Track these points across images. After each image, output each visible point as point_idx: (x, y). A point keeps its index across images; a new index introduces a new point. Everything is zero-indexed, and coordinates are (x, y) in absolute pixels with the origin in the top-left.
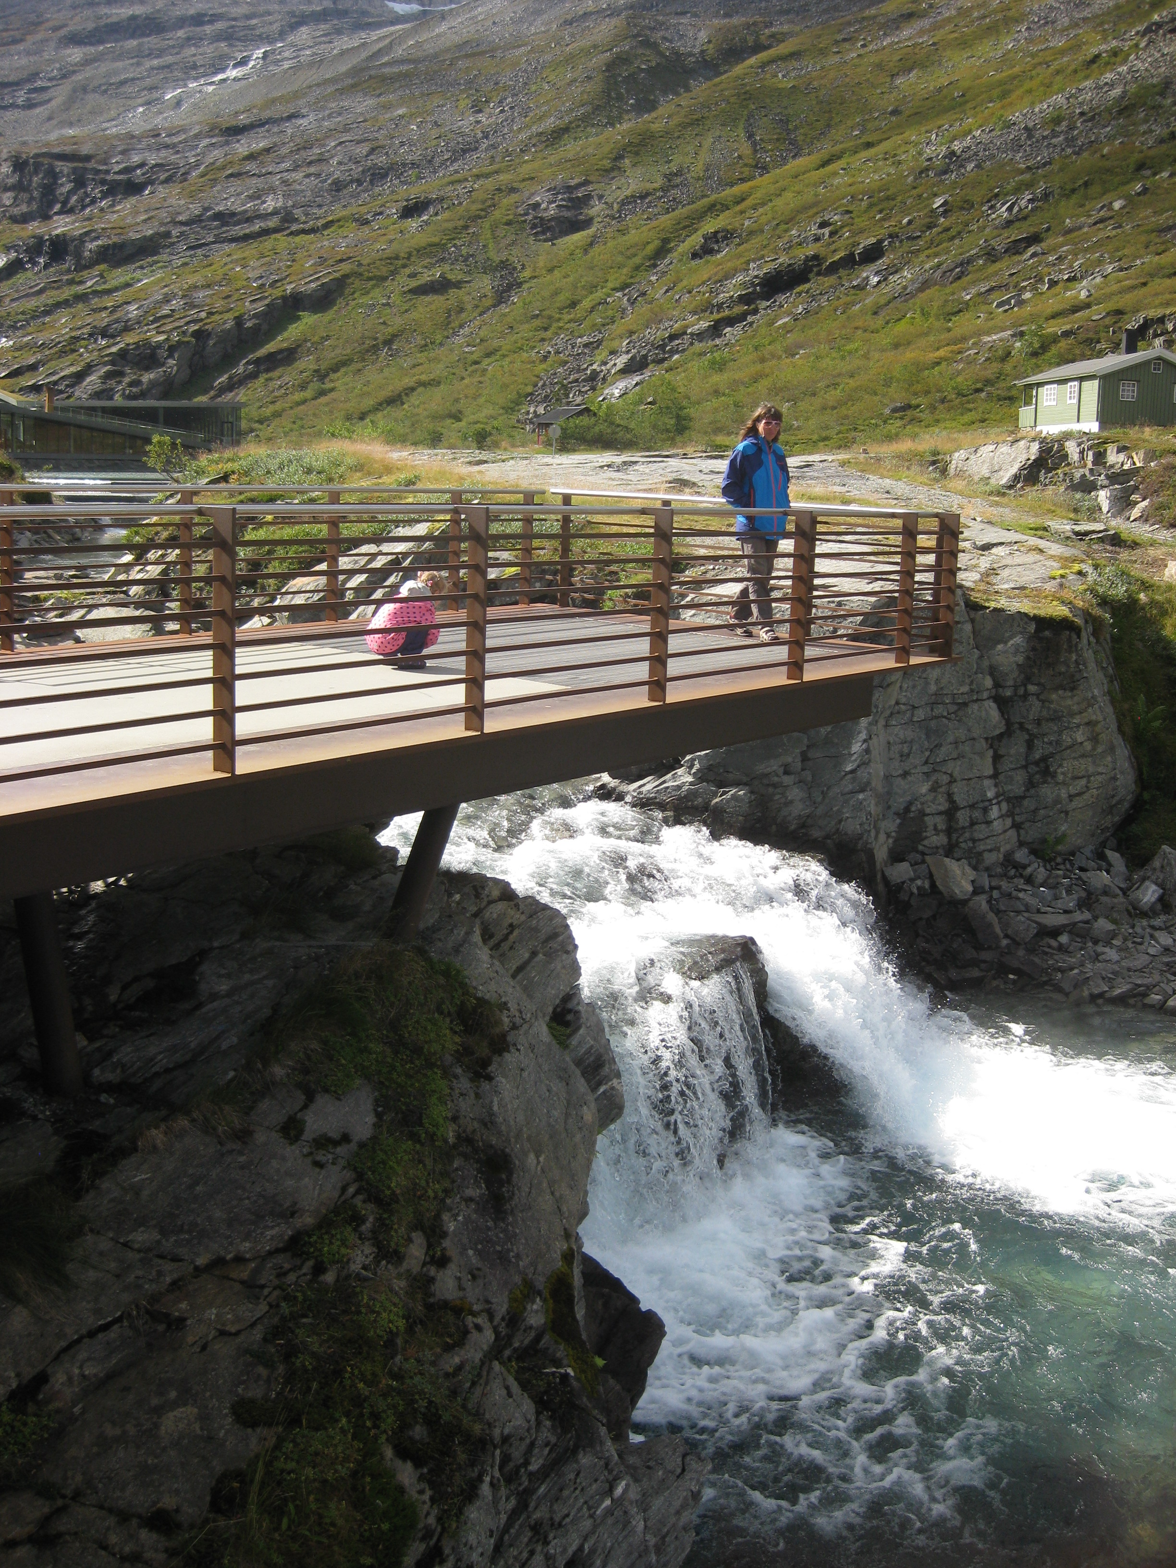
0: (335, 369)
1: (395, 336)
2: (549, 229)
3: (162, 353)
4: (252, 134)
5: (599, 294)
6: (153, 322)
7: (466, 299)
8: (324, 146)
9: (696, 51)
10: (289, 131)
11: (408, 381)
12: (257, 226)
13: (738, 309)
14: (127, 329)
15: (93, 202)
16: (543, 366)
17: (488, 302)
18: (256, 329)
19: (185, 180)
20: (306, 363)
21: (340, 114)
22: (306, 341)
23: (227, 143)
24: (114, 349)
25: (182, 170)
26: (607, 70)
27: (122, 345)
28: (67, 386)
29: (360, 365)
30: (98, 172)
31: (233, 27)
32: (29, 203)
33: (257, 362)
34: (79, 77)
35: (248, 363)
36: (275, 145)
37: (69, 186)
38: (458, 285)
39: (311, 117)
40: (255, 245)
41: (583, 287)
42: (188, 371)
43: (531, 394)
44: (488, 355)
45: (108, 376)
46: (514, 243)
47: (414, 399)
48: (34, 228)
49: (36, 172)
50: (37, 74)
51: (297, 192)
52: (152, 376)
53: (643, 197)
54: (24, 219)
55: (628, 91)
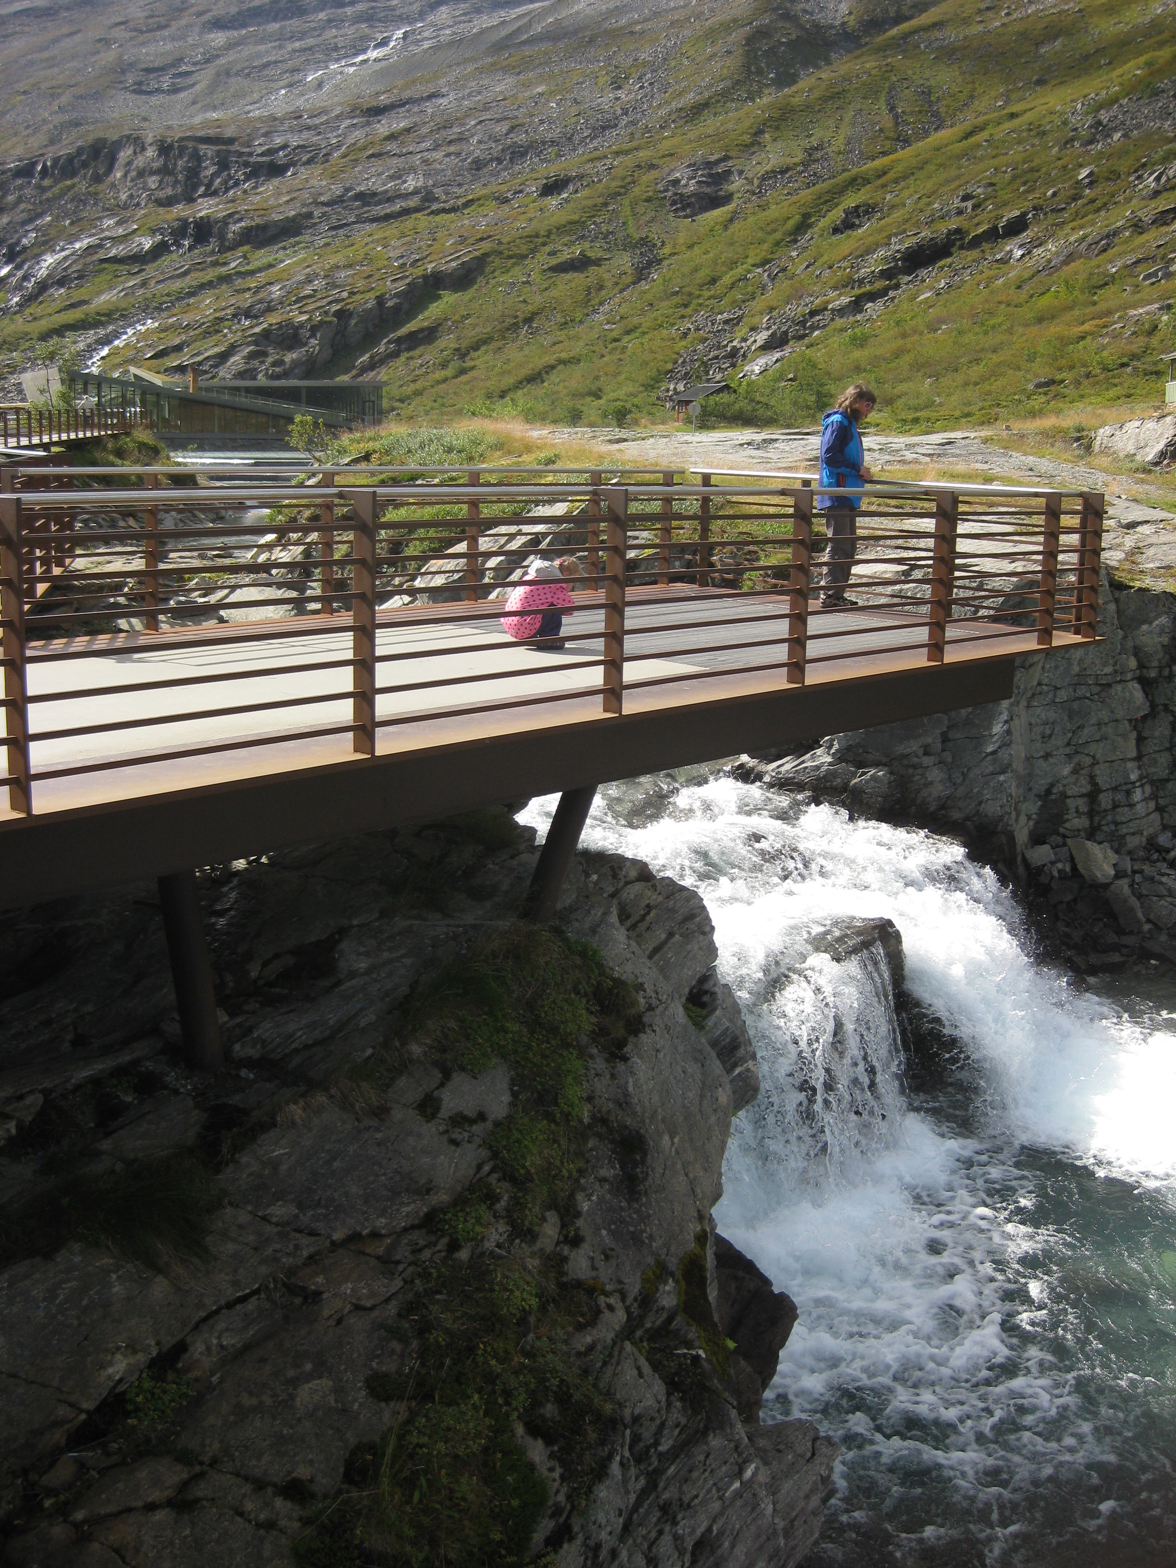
0: (476, 348)
1: (534, 314)
2: (689, 205)
3: (305, 333)
4: (393, 114)
5: (739, 270)
6: (295, 302)
7: (606, 276)
8: (463, 125)
9: (837, 23)
10: (430, 111)
11: (549, 359)
12: (397, 207)
13: (880, 284)
14: (270, 309)
15: (237, 184)
16: (684, 343)
17: (628, 279)
18: (397, 308)
19: (327, 161)
20: (447, 342)
21: (479, 93)
22: (446, 319)
23: (368, 123)
24: (257, 330)
25: (324, 151)
26: (747, 44)
27: (265, 325)
28: (211, 366)
29: (500, 344)
30: (241, 154)
31: (373, 8)
32: (174, 186)
33: (399, 341)
34: (222, 61)
35: (389, 342)
36: (416, 124)
37: (212, 170)
38: (597, 262)
39: (452, 96)
40: (396, 224)
41: (723, 263)
42: (330, 351)
43: (671, 371)
44: (628, 332)
45: (252, 356)
46: (653, 220)
47: (554, 377)
48: (180, 210)
49: (181, 156)
50: (182, 59)
51: (438, 172)
52: (294, 356)
53: (783, 172)
54: (169, 202)
55: (768, 65)
